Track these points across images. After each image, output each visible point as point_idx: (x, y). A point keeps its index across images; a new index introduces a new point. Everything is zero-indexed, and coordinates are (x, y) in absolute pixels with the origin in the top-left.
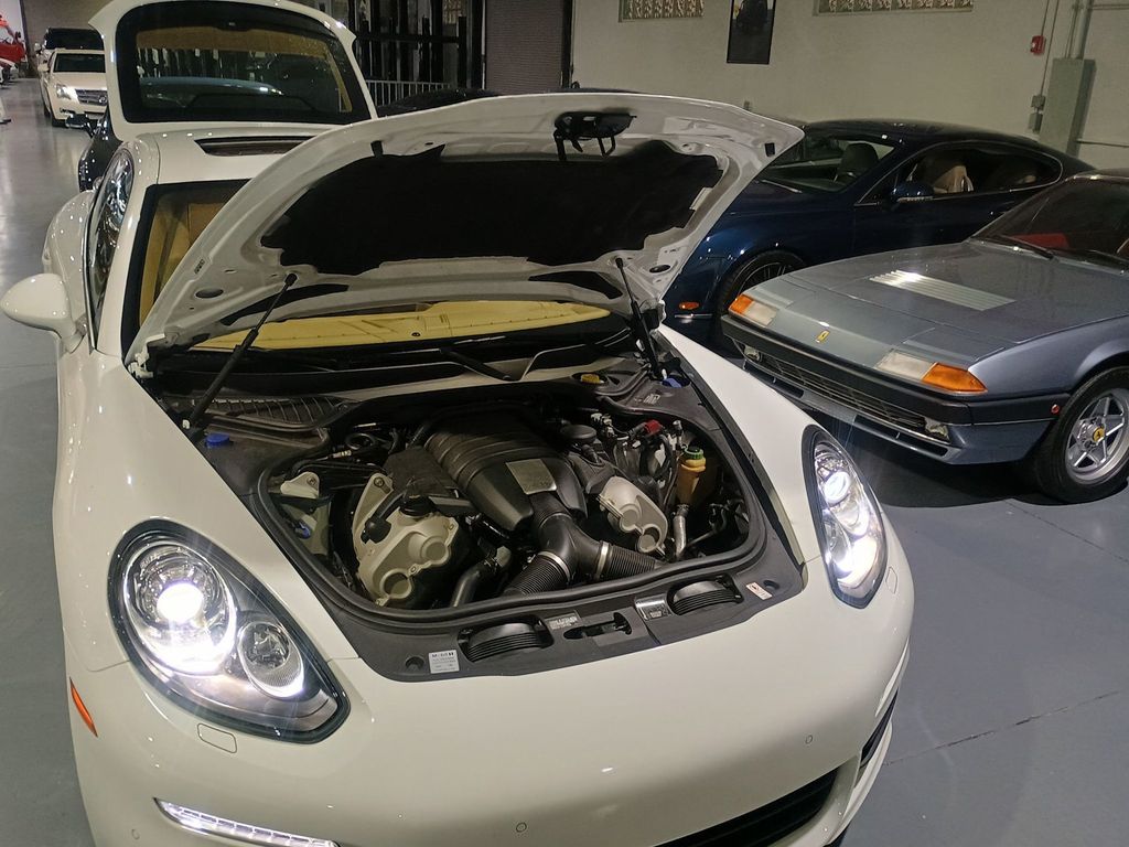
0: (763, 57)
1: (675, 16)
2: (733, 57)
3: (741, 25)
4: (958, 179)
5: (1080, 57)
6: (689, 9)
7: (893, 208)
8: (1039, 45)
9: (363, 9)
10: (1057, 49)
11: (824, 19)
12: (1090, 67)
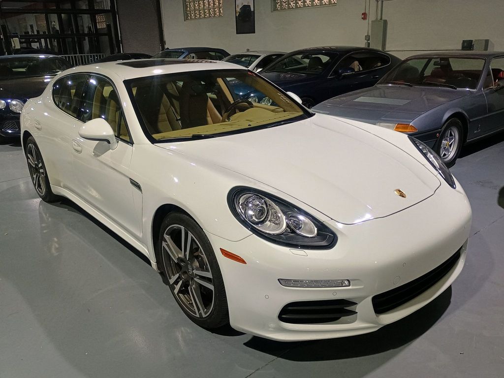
0: (252, 31)
1: (210, 17)
2: (239, 32)
3: (240, 18)
4: (356, 66)
5: (381, 19)
6: (216, 14)
7: (341, 78)
8: (365, 16)
9: (54, 25)
10: (372, 17)
11: (276, 13)
12: (385, 22)
